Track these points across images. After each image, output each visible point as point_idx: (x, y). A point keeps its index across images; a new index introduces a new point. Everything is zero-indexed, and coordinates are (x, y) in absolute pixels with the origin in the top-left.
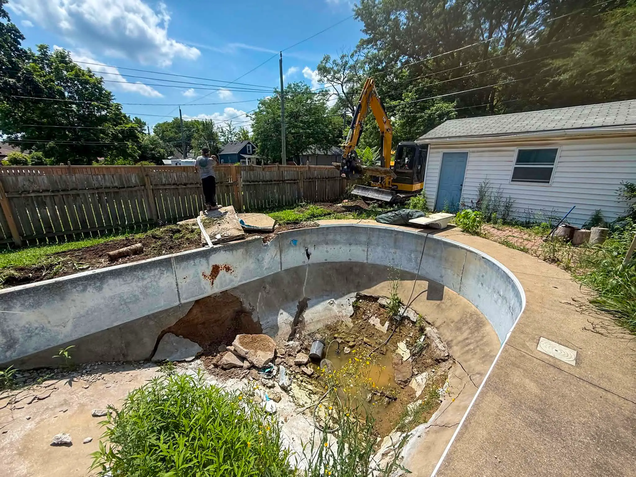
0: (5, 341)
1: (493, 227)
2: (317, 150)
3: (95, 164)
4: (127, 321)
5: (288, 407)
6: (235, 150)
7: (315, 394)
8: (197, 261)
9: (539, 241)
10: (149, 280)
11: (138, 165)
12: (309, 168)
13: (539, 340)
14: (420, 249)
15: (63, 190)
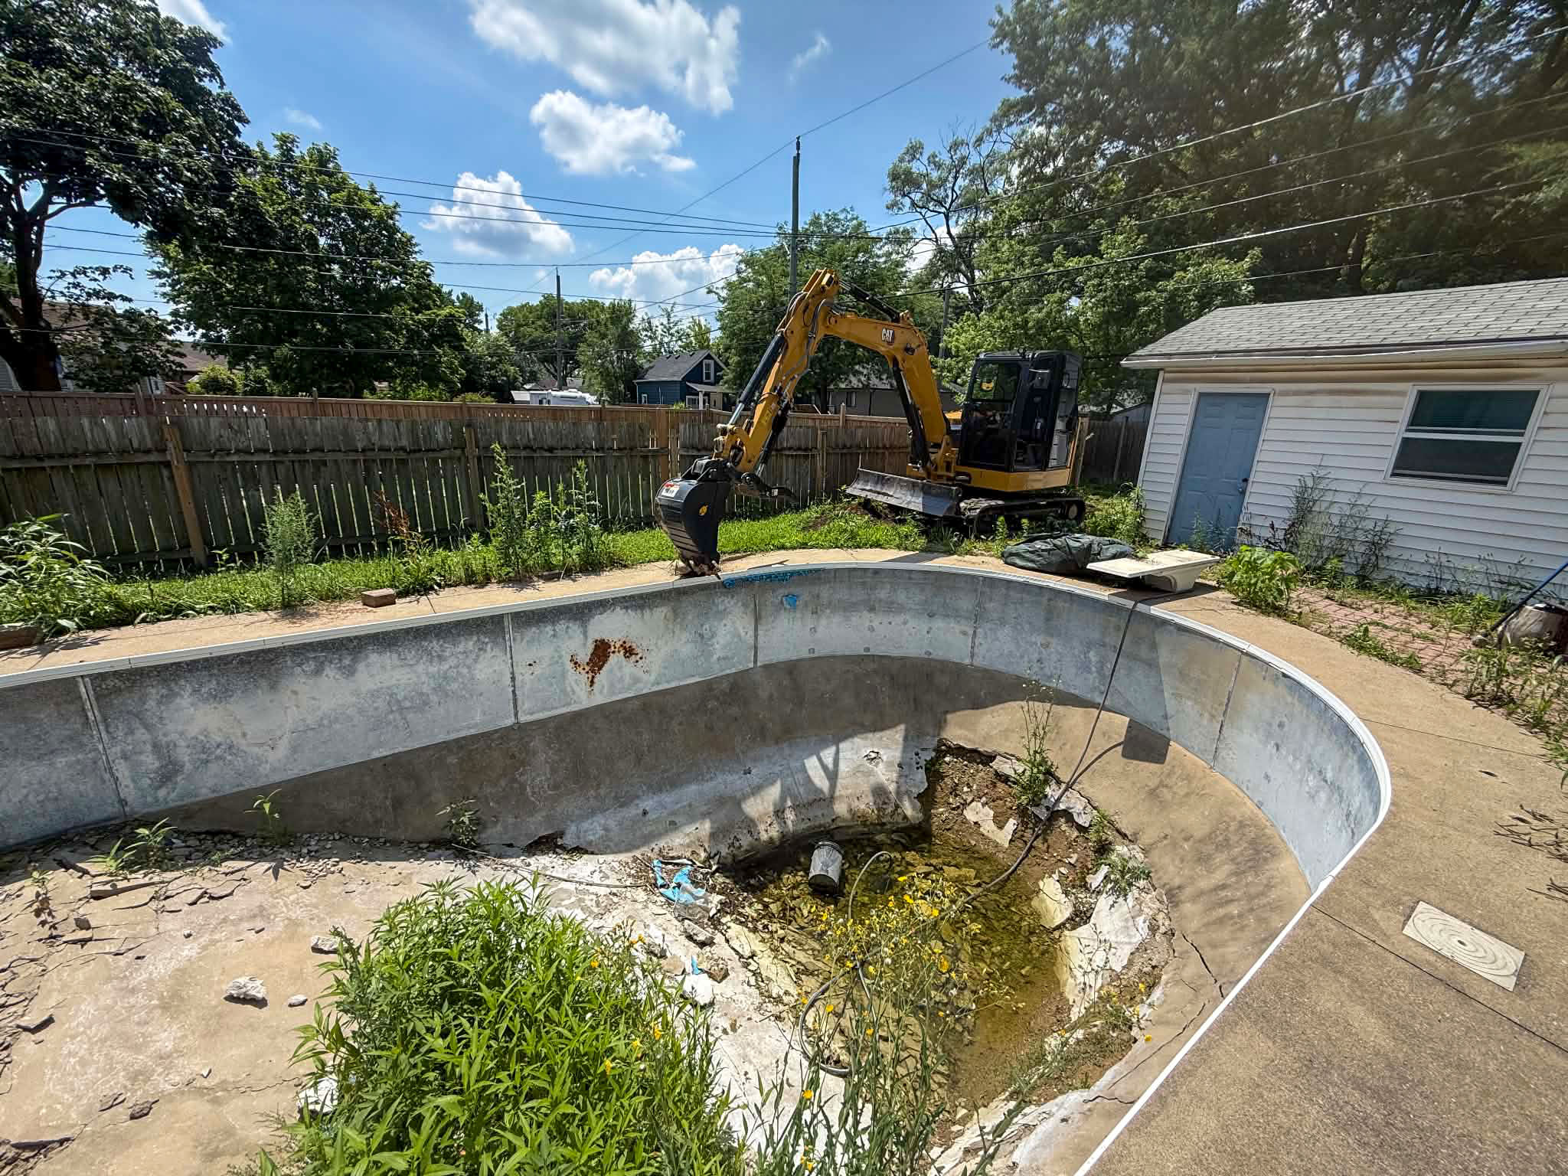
0: (157, 764)
1: (1327, 597)
2: (873, 377)
3: (369, 398)
4: (401, 749)
5: (742, 997)
6: (673, 372)
7: (812, 974)
8: (561, 626)
9: (1460, 642)
10: (452, 661)
11: (457, 401)
12: (846, 420)
13: (1413, 909)
14: (1114, 640)
15: (295, 452)
